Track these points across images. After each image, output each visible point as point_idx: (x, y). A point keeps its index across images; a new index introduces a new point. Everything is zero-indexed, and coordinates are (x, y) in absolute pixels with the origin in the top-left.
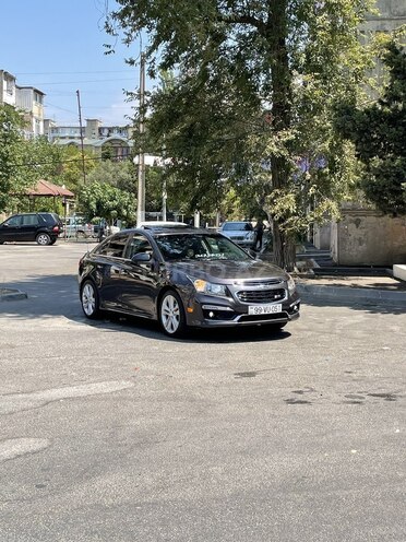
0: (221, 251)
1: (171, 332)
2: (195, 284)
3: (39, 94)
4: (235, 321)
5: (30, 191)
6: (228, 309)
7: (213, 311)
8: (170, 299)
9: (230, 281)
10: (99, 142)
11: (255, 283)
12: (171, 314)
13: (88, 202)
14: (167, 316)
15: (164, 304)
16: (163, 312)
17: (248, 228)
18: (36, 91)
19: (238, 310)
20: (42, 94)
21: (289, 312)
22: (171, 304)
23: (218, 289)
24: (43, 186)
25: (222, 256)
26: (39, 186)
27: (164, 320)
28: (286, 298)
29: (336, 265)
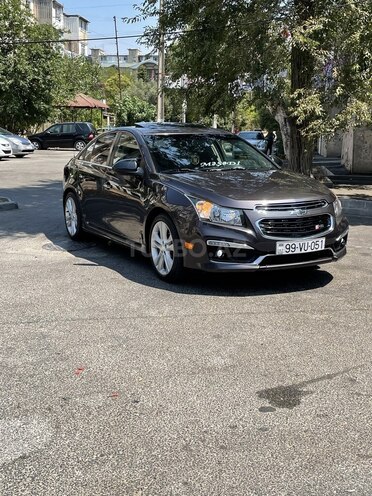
0: (236, 157)
1: (163, 272)
2: (197, 207)
3: (84, 22)
4: (255, 265)
5: (71, 103)
6: (245, 246)
7: (223, 248)
8: (161, 226)
9: (250, 204)
10: (136, 65)
11: (286, 207)
12: (162, 248)
13: (121, 113)
14: (158, 250)
15: (154, 233)
16: (153, 244)
17: (260, 137)
18: (81, 18)
19: (260, 247)
20: (86, 22)
21: (335, 249)
22: (164, 233)
23: (230, 216)
24: (82, 99)
25: (237, 165)
26: (77, 99)
27: (154, 254)
28: (331, 229)
29: (350, 173)
